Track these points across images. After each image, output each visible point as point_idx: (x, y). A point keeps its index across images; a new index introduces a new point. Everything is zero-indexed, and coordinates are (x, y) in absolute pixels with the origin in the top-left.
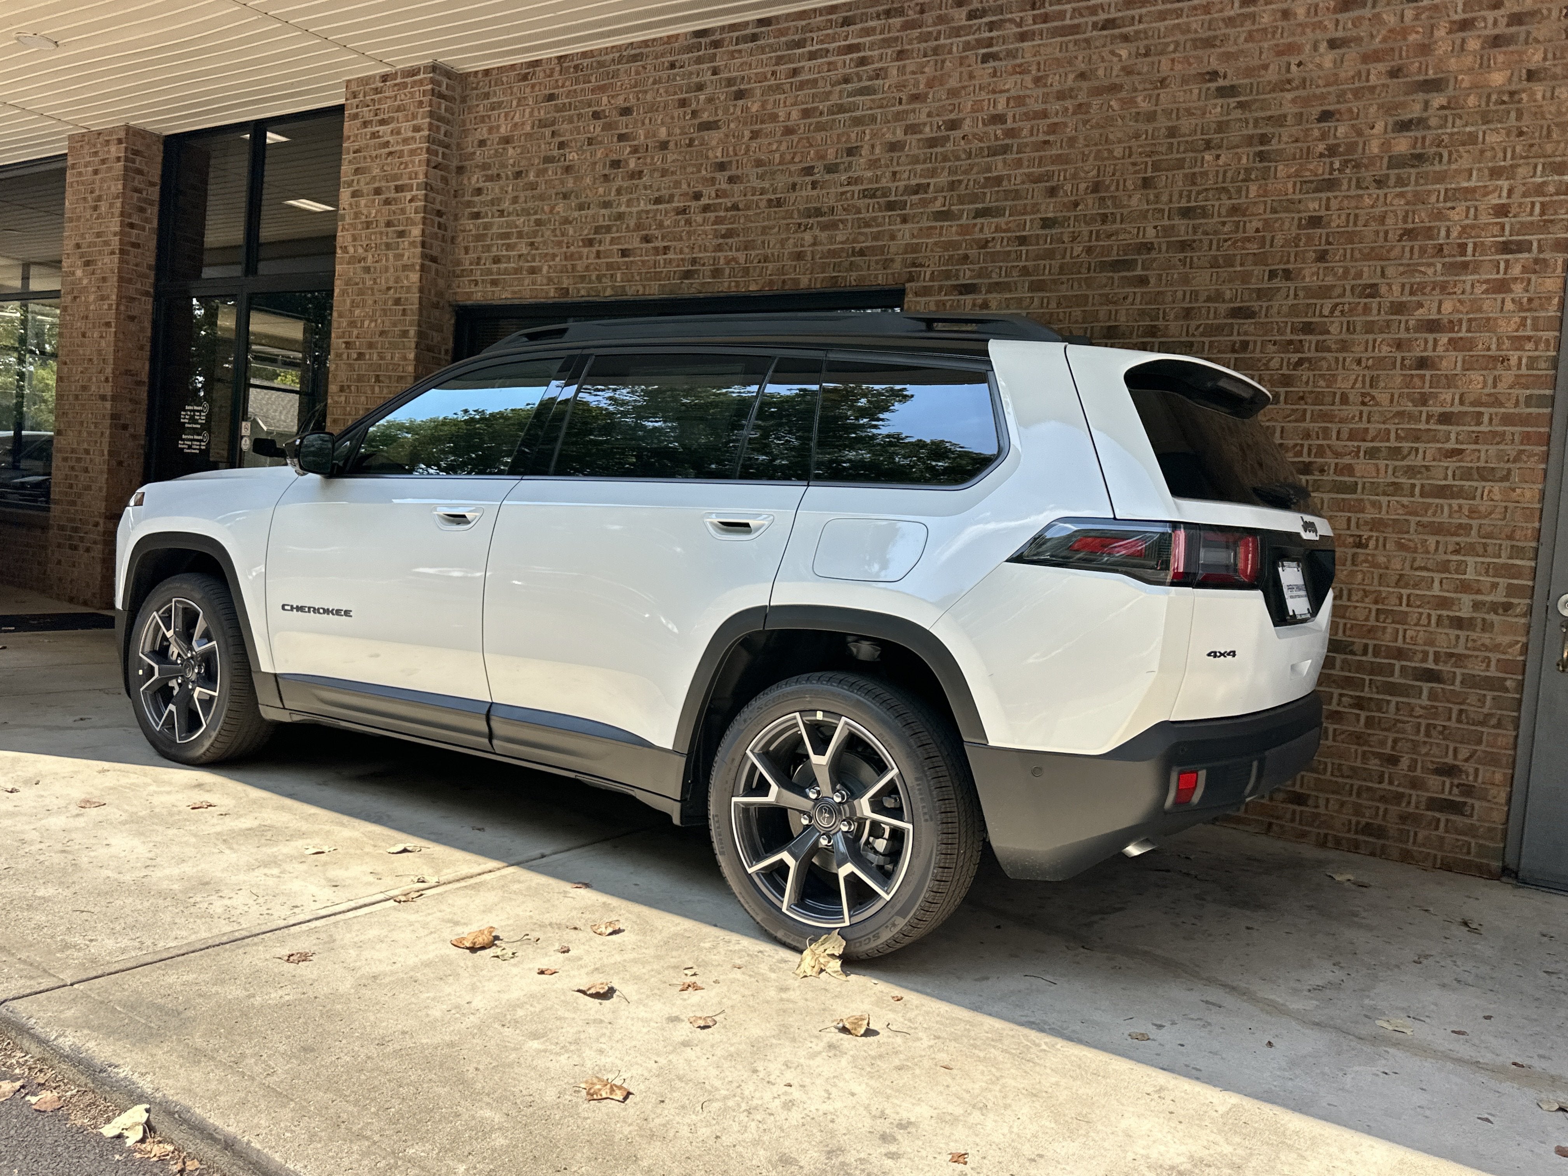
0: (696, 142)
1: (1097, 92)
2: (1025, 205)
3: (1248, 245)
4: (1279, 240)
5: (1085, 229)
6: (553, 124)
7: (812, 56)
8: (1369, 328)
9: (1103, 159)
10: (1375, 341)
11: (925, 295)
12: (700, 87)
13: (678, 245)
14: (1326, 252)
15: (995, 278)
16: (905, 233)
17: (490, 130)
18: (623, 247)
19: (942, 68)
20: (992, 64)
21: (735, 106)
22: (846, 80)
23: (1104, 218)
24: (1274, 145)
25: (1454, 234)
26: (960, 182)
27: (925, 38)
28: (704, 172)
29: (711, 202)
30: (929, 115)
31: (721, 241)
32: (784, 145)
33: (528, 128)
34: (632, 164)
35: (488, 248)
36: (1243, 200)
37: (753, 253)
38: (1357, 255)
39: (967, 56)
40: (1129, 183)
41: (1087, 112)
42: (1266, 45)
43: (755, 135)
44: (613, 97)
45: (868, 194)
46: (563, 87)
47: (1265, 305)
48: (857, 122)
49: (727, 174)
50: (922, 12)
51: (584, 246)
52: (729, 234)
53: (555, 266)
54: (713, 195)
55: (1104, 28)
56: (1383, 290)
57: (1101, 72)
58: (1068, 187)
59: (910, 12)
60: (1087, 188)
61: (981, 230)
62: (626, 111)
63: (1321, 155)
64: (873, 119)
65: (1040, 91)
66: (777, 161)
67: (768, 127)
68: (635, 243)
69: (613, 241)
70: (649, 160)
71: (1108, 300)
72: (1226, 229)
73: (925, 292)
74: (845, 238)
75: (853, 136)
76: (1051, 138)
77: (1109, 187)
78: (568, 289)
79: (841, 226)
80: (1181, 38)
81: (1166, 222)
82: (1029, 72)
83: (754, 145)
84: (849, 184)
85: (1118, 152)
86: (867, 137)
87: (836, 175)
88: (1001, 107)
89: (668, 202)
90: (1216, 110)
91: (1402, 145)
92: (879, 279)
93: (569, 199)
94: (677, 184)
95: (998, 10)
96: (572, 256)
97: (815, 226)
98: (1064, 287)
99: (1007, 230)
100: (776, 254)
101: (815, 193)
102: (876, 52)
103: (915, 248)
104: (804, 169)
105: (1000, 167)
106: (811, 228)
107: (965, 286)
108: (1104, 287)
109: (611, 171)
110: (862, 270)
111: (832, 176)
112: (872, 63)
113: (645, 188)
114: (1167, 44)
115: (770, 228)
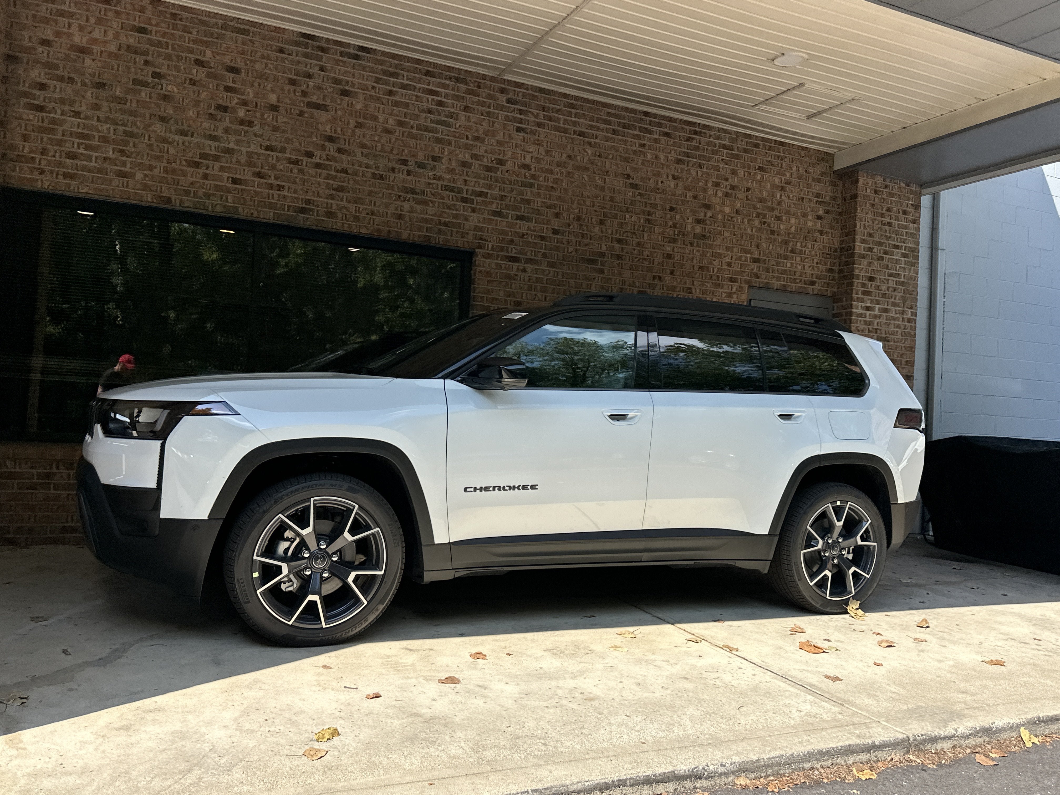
0: (306, 115)
1: (578, 168)
2: (543, 219)
3: (644, 262)
4: (656, 263)
5: (574, 239)
6: (146, 54)
7: (404, 87)
9: (581, 205)
11: (489, 258)
12: (309, 76)
13: (293, 187)
14: (673, 271)
15: (529, 256)
16: (474, 219)
17: (58, 34)
18: (234, 176)
19: (493, 126)
20: (522, 134)
21: (341, 99)
22: (430, 112)
23: (582, 235)
24: (653, 218)
25: (715, 271)
26: (506, 196)
27: (483, 104)
28: (314, 139)
29: (322, 162)
30: (486, 152)
31: (334, 192)
33: (113, 48)
34: (241, 113)
35: (60, 143)
36: (642, 240)
37: (362, 207)
38: (684, 274)
39: (508, 125)
40: (593, 220)
41: (572, 177)
42: (649, 169)
43: (359, 125)
44: (218, 54)
45: (447, 188)
46: (157, 25)
47: (652, 291)
48: (439, 141)
49: (336, 146)
50: (479, 87)
51: (189, 166)
52: (340, 189)
53: (153, 176)
54: (324, 157)
55: (579, 135)
56: (693, 291)
57: (579, 158)
59: (471, 85)
60: (574, 218)
61: (520, 227)
62: (233, 70)
63: (671, 227)
64: (450, 143)
65: (549, 159)
66: (379, 148)
67: (372, 123)
68: (247, 175)
70: (258, 115)
71: (586, 278)
72: (636, 252)
73: (488, 256)
74: (434, 213)
75: (436, 149)
76: (555, 186)
77: (584, 219)
78: (169, 198)
79: (431, 204)
80: (615, 154)
81: (610, 244)
82: (543, 146)
83: (358, 131)
84: (434, 179)
85: (588, 202)
86: (446, 153)
87: (424, 170)
88: (528, 161)
89: (280, 152)
90: (630, 194)
91: (698, 229)
92: (458, 242)
93: (167, 122)
94: (288, 141)
95: (524, 104)
96: (174, 171)
97: (411, 200)
98: (565, 268)
99: (535, 231)
100: (381, 212)
101: (409, 178)
102: (450, 101)
103: (481, 229)
104: (400, 160)
105: (528, 194)
106: (409, 200)
107: (512, 257)
108: (584, 271)
109: (217, 112)
110: (447, 235)
111: (421, 170)
112: (447, 107)
113: (256, 135)
114: (609, 154)
115: (376, 193)
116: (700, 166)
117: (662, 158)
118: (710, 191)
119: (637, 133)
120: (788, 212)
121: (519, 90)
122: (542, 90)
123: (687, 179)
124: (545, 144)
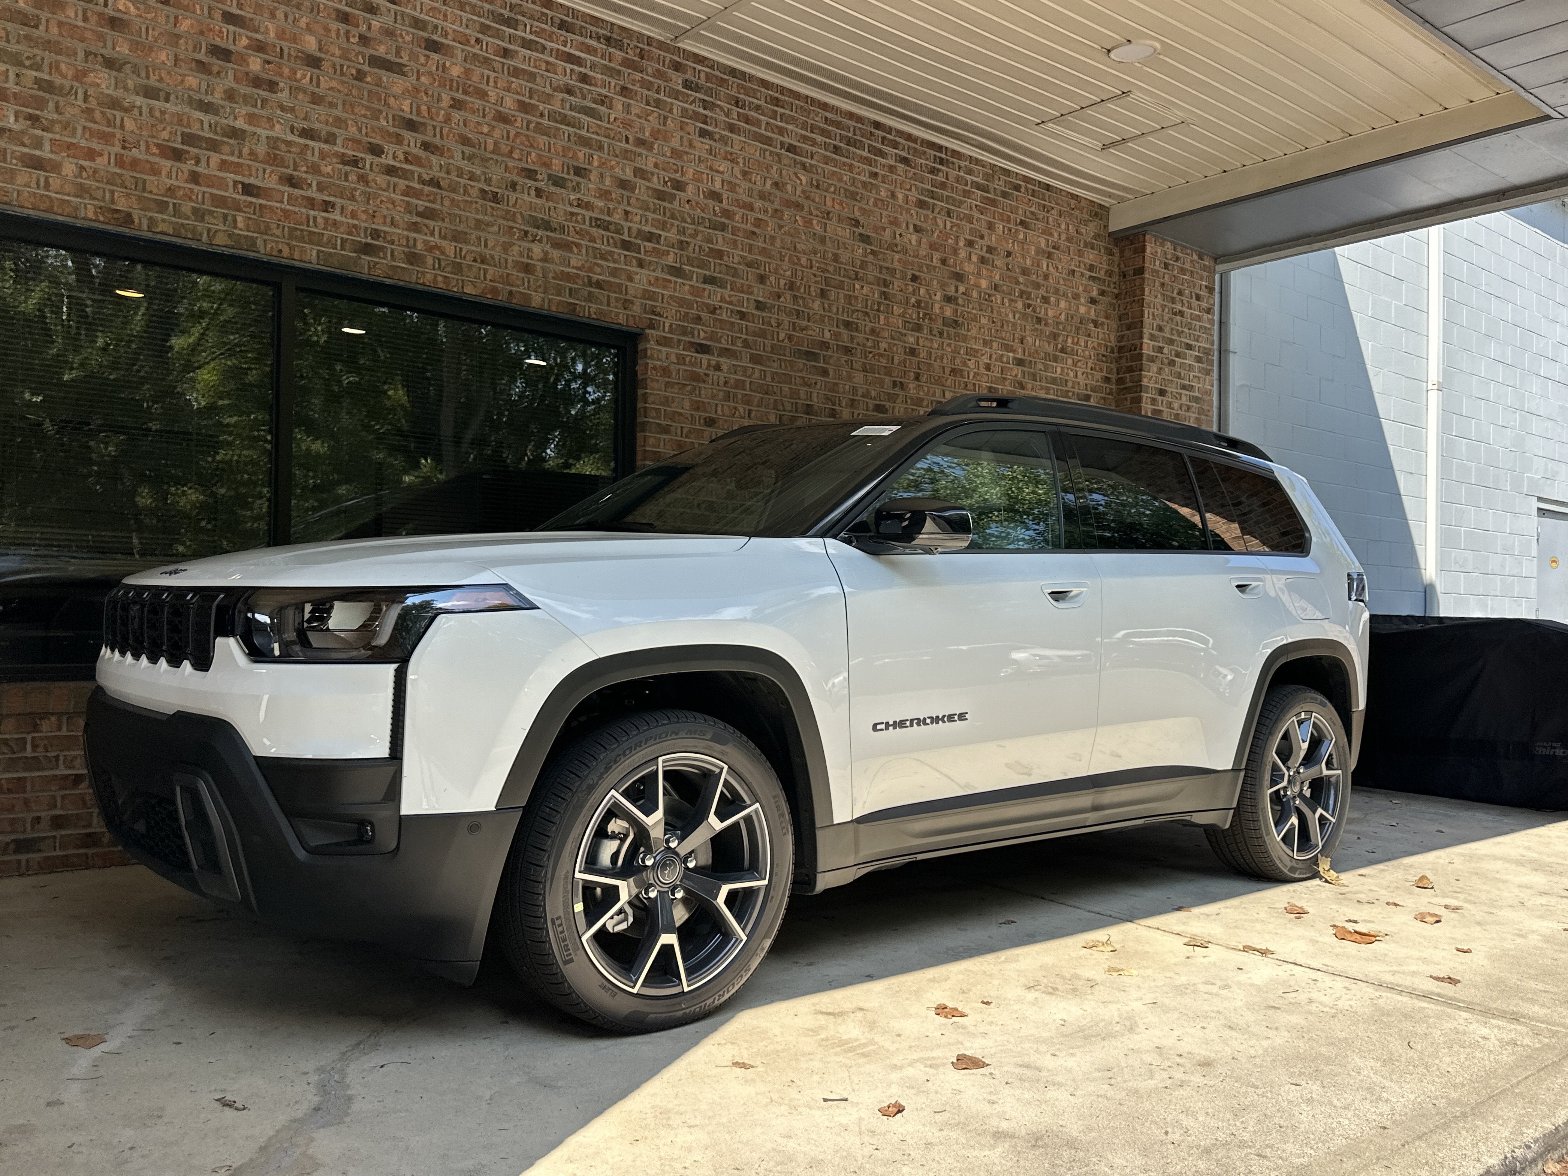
0: (369, 79)
1: (788, 204)
2: (742, 284)
3: (883, 360)
4: (896, 361)
5: (786, 319)
7: (527, 44)
9: (794, 264)
11: (665, 345)
12: (371, 9)
13: (351, 207)
14: (918, 374)
15: (724, 344)
16: (642, 278)
18: (247, 181)
19: (665, 124)
20: (707, 141)
21: (427, 57)
22: (569, 91)
23: (798, 314)
24: (891, 290)
26: (687, 243)
27: (648, 86)
28: (384, 123)
29: (398, 165)
30: (656, 165)
31: (419, 220)
34: (255, 64)
36: (877, 325)
37: (465, 248)
38: (933, 380)
39: (687, 124)
40: (812, 289)
41: (781, 218)
42: (885, 213)
43: (457, 105)
45: (599, 223)
47: (892, 405)
48: (584, 142)
49: (421, 137)
50: (642, 58)
51: (164, 156)
52: (429, 214)
53: (95, 171)
54: (401, 156)
55: (788, 150)
57: (789, 187)
58: (772, 279)
59: (631, 52)
60: (785, 284)
61: (709, 296)
63: (914, 306)
64: (601, 148)
65: (747, 185)
66: (489, 147)
67: (478, 103)
68: (269, 180)
69: (224, 165)
70: (286, 71)
71: (804, 383)
72: (870, 344)
73: (664, 342)
74: (580, 264)
75: (581, 156)
76: (757, 231)
77: (799, 288)
78: (129, 215)
79: (575, 250)
80: (838, 185)
81: (835, 329)
82: (738, 163)
83: (456, 115)
84: (579, 206)
85: (804, 261)
86: (596, 164)
87: (563, 191)
88: (718, 185)
89: (326, 142)
90: (860, 250)
91: (948, 312)
92: (620, 318)
93: (119, 70)
94: (339, 122)
95: (709, 92)
96: (134, 164)
97: (545, 240)
98: (775, 365)
99: (730, 303)
100: (497, 258)
101: (539, 201)
102: (599, 76)
103: (652, 296)
104: (524, 169)
105: (719, 241)
106: (540, 241)
107: (700, 345)
108: (802, 371)
109: (214, 60)
110: (601, 304)
111: (558, 190)
112: (596, 86)
113: (282, 108)
114: (830, 185)
115: (487, 225)
116: (949, 214)
117: (900, 196)
118: (963, 254)
119: (865, 154)
120: (1056, 292)
121: (700, 68)
122: (733, 72)
123: (933, 232)
124: (741, 160)
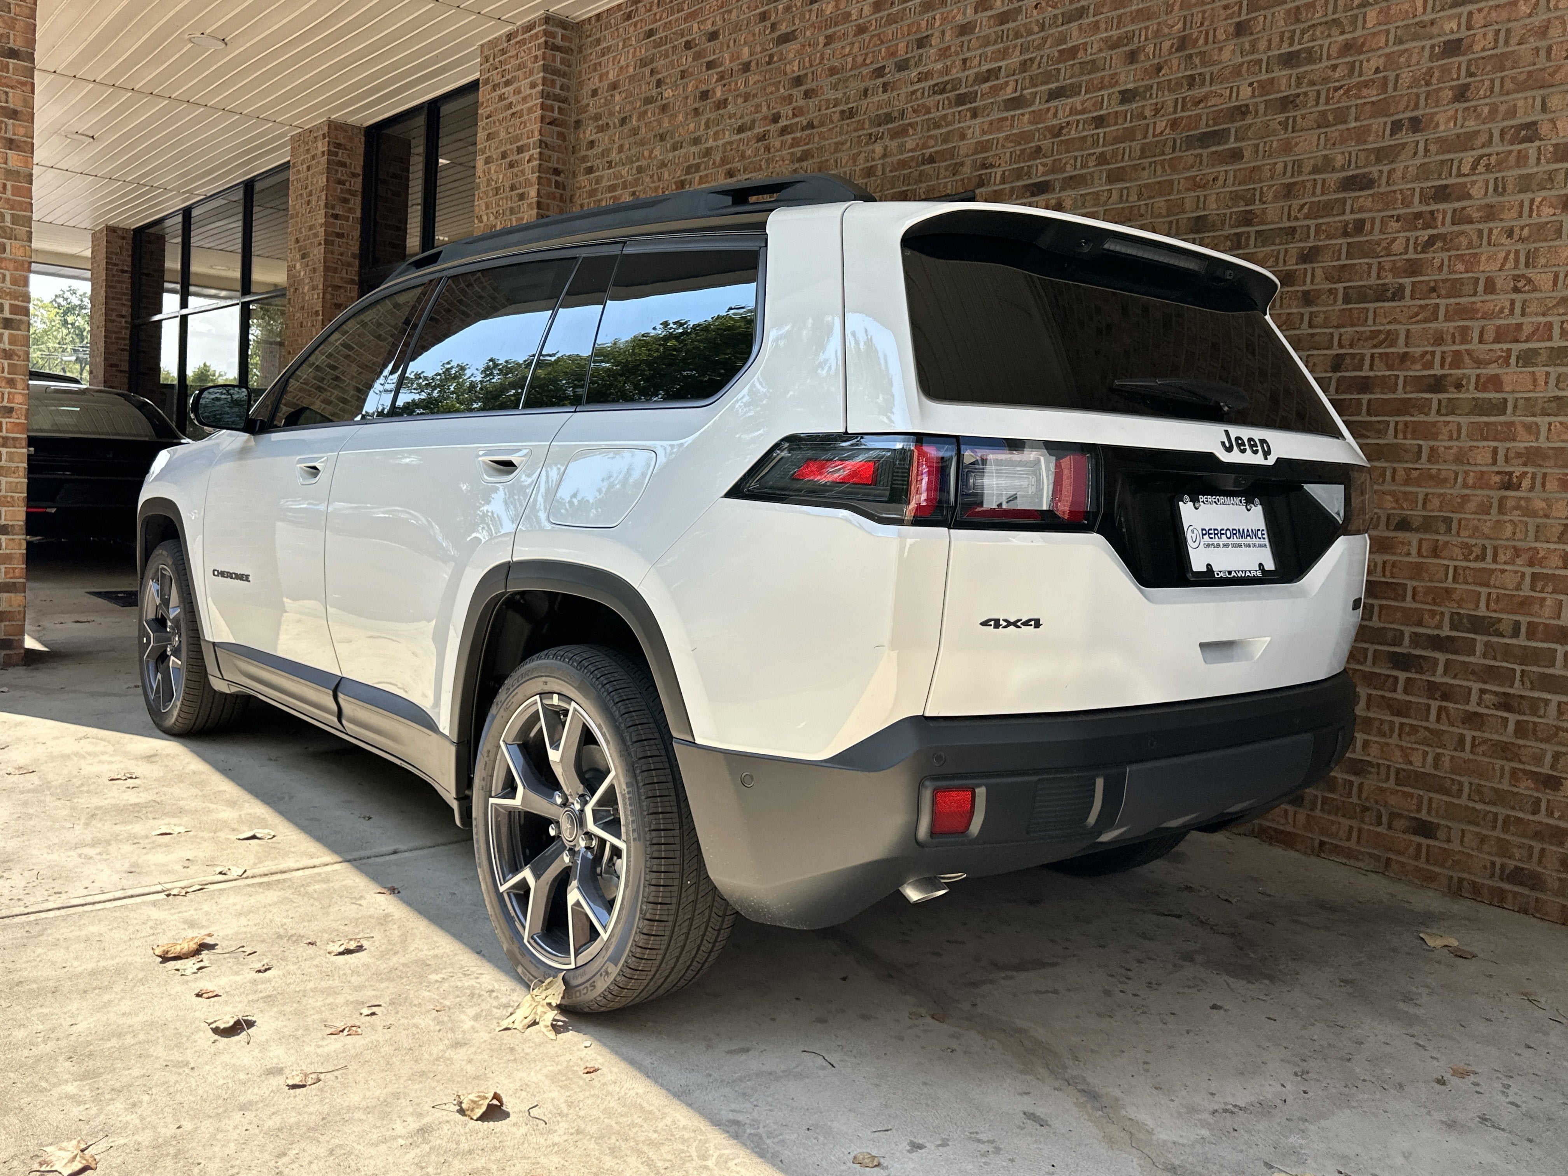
0: (776, 58)
2: (1103, 78)
3: (1365, 92)
4: (1405, 80)
5: (1169, 98)
6: (652, 61)
8: (1525, 184)
10: (1532, 201)
14: (1467, 86)
15: (1070, 171)
16: (975, 130)
17: (601, 78)
21: (810, 11)
23: (1191, 81)
26: (1032, 60)
28: (782, 91)
29: (788, 123)
31: (797, 165)
32: (857, 45)
33: (632, 70)
34: (719, 93)
36: (1359, 32)
38: (1509, 85)
40: (1220, 32)
43: (829, 40)
44: (702, 22)
45: (938, 89)
46: (660, 20)
47: (1386, 169)
48: (927, 7)
49: (803, 88)
52: (804, 156)
54: (790, 114)
58: (1150, 49)
60: (1172, 46)
61: (1055, 115)
62: (713, 36)
66: (849, 66)
67: (841, 29)
69: (701, 180)
70: (733, 86)
71: (1196, 184)
72: (1338, 73)
73: (996, 198)
74: (914, 145)
75: (923, 24)
77: (1196, 41)
79: (911, 131)
81: (1264, 76)
83: (828, 51)
84: (919, 80)
86: (938, 23)
87: (906, 73)
89: (750, 129)
92: (949, 187)
93: (665, 140)
94: (758, 108)
99: (1083, 112)
104: (875, 70)
105: (1075, 35)
109: (701, 103)
110: (930, 180)
111: (901, 75)
113: (730, 117)
115: (843, 144)
